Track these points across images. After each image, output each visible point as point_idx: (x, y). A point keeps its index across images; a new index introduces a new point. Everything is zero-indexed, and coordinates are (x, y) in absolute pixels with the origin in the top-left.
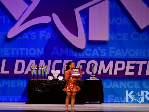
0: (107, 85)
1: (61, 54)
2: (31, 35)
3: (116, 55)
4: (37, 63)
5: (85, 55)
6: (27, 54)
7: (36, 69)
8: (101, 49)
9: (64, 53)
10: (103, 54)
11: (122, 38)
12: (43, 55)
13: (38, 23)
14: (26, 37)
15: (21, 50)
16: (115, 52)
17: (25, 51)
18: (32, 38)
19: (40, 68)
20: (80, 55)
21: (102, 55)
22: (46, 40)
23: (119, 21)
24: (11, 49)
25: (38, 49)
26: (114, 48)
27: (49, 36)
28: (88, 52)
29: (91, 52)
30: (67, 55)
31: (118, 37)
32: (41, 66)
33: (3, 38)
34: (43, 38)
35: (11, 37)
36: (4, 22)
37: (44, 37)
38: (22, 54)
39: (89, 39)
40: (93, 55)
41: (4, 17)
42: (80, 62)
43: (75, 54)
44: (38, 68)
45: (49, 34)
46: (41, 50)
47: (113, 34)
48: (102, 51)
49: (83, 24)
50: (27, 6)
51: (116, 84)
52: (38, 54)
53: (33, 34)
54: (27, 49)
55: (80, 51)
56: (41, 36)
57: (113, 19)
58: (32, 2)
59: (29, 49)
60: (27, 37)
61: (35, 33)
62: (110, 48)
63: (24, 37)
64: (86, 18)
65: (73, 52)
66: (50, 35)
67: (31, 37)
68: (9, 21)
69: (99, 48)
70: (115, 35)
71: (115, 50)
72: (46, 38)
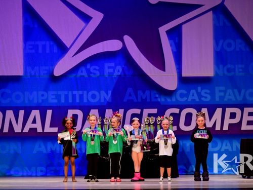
0: (212, 147)
1: (139, 100)
2: (92, 70)
3: (226, 100)
4: (102, 115)
5: (176, 99)
6: (85, 100)
7: (100, 123)
8: (202, 90)
9: (144, 98)
10: (206, 98)
11: (235, 72)
12: (111, 101)
13: (101, 51)
14: (83, 73)
15: (75, 95)
16: (225, 94)
17: (81, 96)
18: (92, 75)
19: (106, 122)
20: (169, 100)
21: (203, 99)
22: (115, 78)
23: (229, 45)
24: (59, 93)
25: (103, 93)
26: (223, 88)
27: (119, 71)
28: (182, 95)
29: (187, 95)
30: (148, 100)
31: (229, 70)
32: (108, 118)
33: (47, 76)
34: (111, 74)
35: (60, 75)
36: (48, 51)
37: (113, 73)
38: (78, 100)
39: (183, 74)
40: (189, 100)
41: (48, 43)
42: (169, 112)
43: (162, 100)
44: (102, 122)
45: (119, 68)
46: (107, 94)
47: (221, 66)
48: (203, 93)
49: (172, 50)
50: (83, 24)
51: (226, 145)
52: (102, 101)
53: (95, 69)
54: (85, 92)
55: (169, 93)
56: (107, 71)
57: (221, 42)
58: (92, 18)
59: (88, 93)
60: (85, 74)
61: (97, 68)
62: (217, 89)
63: (79, 74)
64: (177, 41)
65: (157, 96)
66: (121, 70)
67: (91, 73)
68: (55, 50)
69: (199, 88)
70: (224, 67)
71: (225, 92)
72: (114, 75)
